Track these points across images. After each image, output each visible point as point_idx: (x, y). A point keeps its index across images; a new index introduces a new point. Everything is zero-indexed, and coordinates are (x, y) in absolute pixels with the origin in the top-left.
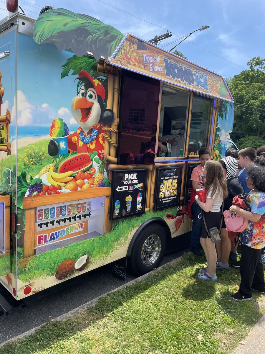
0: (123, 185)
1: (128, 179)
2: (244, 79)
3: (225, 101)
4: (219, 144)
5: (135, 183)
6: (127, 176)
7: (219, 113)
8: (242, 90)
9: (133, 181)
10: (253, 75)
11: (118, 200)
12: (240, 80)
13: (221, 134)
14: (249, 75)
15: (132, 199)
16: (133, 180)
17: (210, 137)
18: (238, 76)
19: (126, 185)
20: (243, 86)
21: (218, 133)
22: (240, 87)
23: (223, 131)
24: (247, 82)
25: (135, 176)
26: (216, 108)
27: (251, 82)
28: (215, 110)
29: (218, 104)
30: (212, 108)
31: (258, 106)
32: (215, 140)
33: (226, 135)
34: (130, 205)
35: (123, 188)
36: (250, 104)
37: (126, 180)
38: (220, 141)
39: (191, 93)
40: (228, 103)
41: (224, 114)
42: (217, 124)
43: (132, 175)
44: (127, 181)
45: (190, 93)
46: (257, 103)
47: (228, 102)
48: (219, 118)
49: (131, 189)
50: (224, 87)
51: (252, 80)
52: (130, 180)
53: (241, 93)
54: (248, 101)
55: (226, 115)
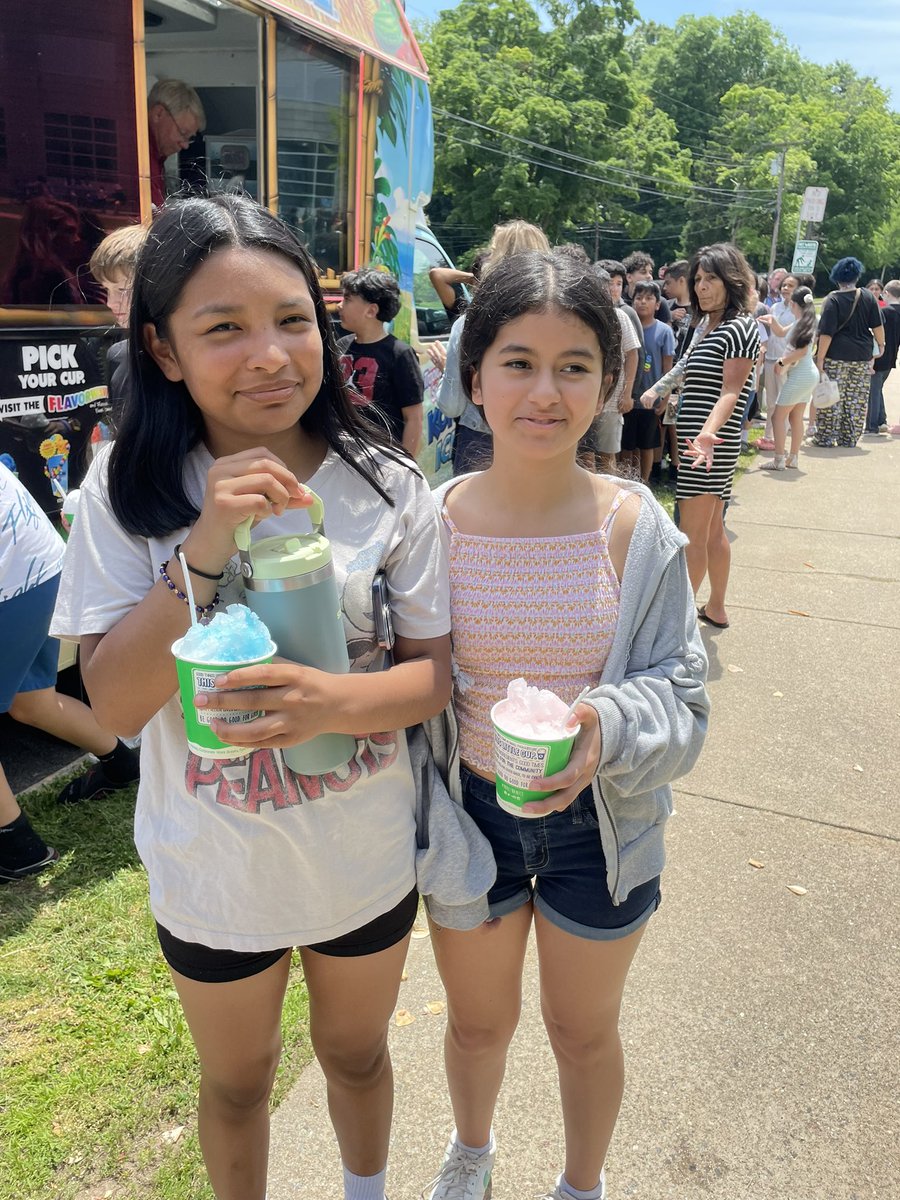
0: (17, 391)
1: (36, 369)
2: (472, 26)
3: (400, 70)
4: (387, 241)
5: (72, 383)
6: (30, 355)
7: (379, 121)
8: (465, 67)
9: (64, 374)
10: (498, 13)
11: (5, 455)
12: (459, 32)
13: (393, 202)
14: (486, 14)
15: (71, 450)
16: (62, 370)
17: (353, 213)
18: (452, 14)
19: (30, 392)
20: (468, 53)
21: (380, 197)
22: (461, 57)
23: (398, 193)
24: (483, 41)
25: (68, 353)
26: (369, 95)
27: (496, 43)
28: (366, 103)
29: (376, 84)
30: (352, 94)
31: (521, 133)
32: (375, 225)
33: (410, 209)
34: (64, 474)
35: (22, 406)
36: (494, 122)
37: (28, 373)
38: (389, 230)
39: (267, 21)
40: (411, 84)
41: (397, 124)
42: (377, 164)
43: (55, 349)
44: (33, 376)
45: (264, 20)
46: (518, 119)
47: (407, 76)
48: (384, 140)
49: (60, 408)
50: (390, 13)
51: (496, 35)
52: (50, 370)
53: (465, 82)
54: (489, 110)
55: (404, 130)
